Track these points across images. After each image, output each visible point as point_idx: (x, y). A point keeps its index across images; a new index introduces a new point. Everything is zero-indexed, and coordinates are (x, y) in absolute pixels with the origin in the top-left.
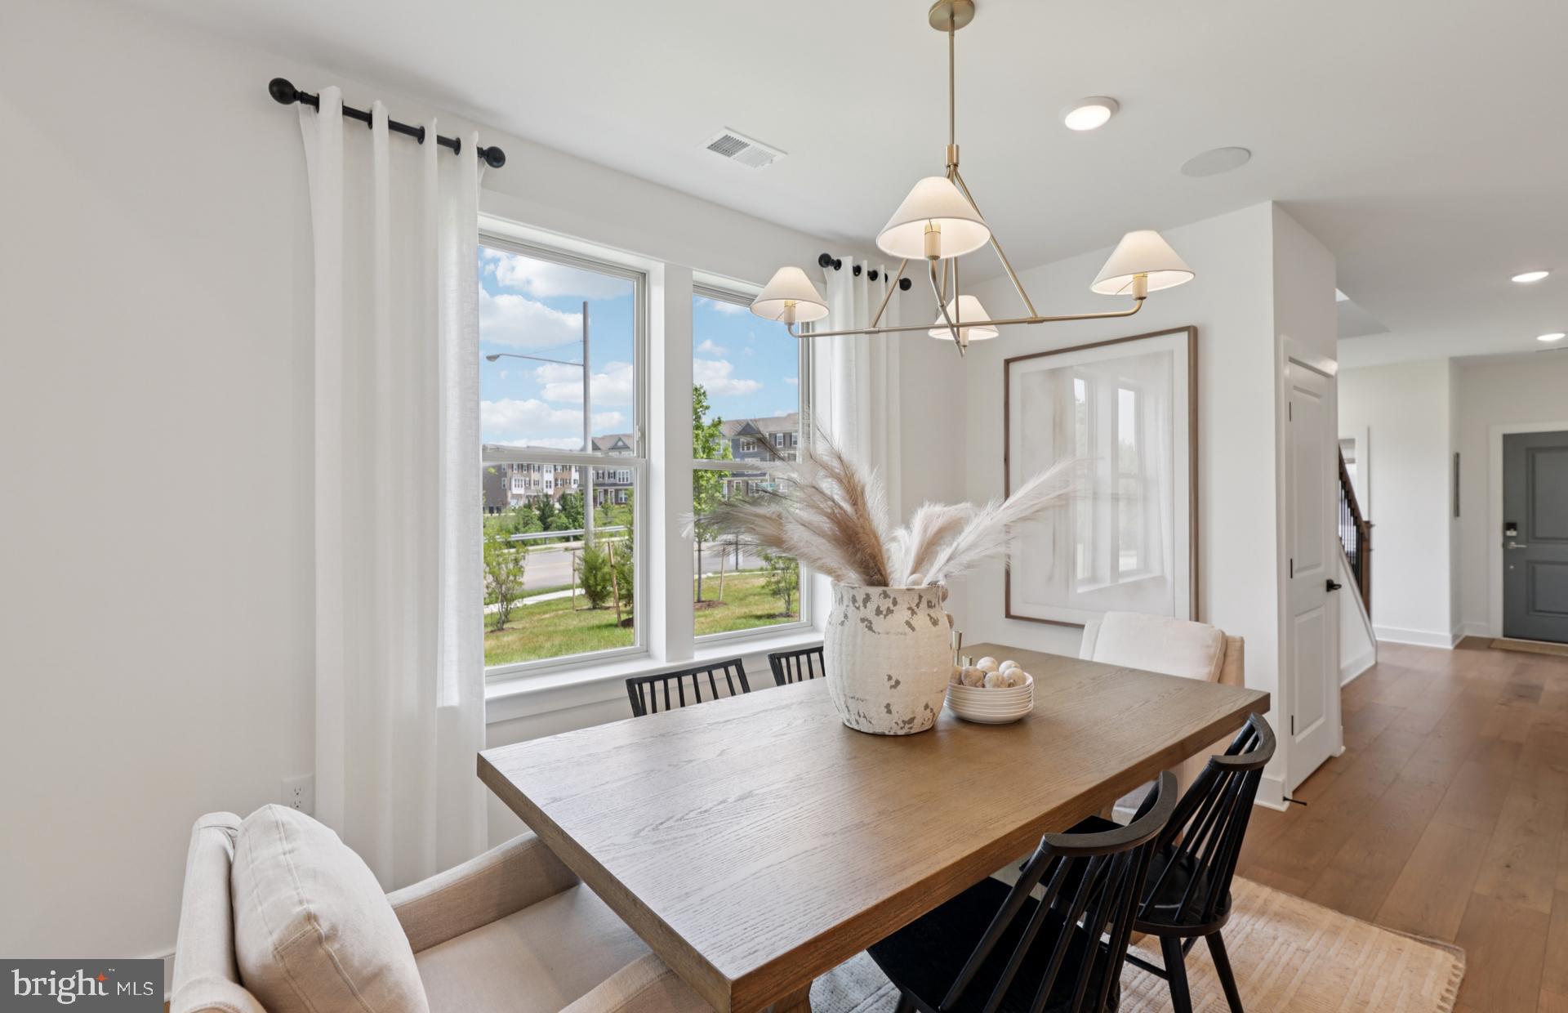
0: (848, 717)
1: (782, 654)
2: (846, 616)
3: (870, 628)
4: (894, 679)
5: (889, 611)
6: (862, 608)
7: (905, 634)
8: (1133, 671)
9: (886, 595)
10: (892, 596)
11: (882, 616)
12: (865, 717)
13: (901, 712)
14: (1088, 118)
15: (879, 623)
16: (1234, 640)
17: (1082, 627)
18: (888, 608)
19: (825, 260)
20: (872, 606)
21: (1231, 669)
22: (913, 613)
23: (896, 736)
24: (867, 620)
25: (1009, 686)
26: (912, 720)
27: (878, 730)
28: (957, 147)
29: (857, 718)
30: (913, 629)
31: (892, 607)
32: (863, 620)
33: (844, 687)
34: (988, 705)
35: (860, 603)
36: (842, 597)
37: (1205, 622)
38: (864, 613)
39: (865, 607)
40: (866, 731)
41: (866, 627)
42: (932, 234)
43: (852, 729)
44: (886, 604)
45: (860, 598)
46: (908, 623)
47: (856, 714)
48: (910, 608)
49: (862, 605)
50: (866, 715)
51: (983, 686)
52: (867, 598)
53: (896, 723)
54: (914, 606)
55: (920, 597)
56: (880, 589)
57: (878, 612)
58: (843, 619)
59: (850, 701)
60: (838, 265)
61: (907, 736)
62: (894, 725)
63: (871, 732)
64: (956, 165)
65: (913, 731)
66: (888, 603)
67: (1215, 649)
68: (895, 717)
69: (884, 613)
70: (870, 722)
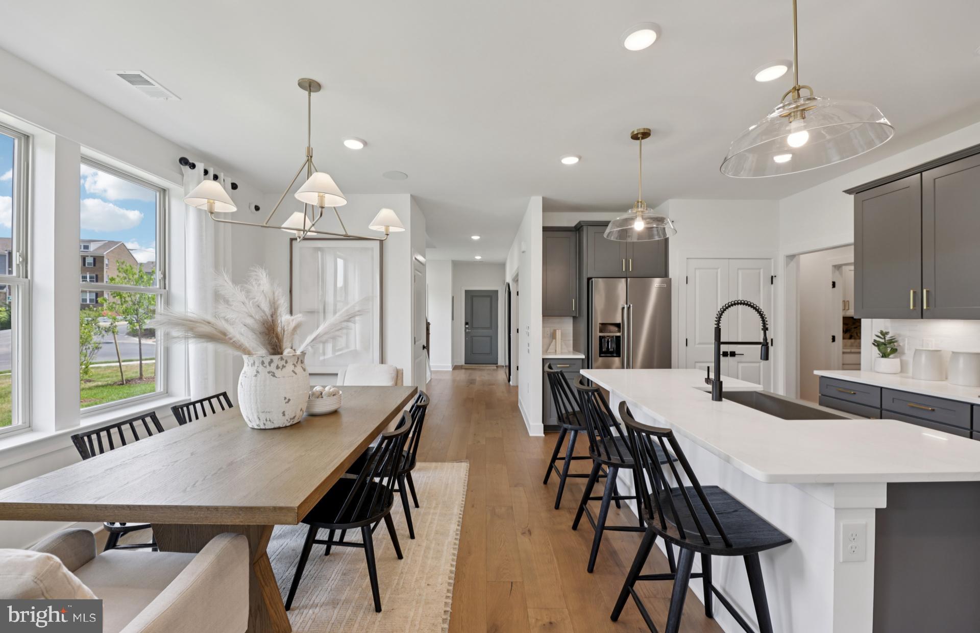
0: (258, 423)
1: (183, 405)
2: (258, 372)
3: (274, 376)
4: (287, 399)
5: (284, 367)
6: (268, 367)
7: (293, 376)
8: (368, 386)
9: (282, 359)
10: (285, 359)
11: (280, 370)
12: (270, 420)
13: (289, 414)
14: (354, 145)
15: (278, 373)
16: (400, 370)
17: (337, 374)
18: (283, 365)
19: (184, 161)
20: (274, 365)
21: (399, 382)
22: (295, 366)
23: (286, 427)
24: (272, 372)
25: (333, 396)
26: (294, 417)
27: (277, 426)
28: (312, 149)
29: (265, 422)
30: (296, 374)
31: (285, 365)
32: (269, 372)
33: (258, 408)
34: (322, 406)
35: (267, 364)
36: (254, 362)
37: (385, 364)
38: (269, 369)
39: (270, 366)
40: (269, 427)
41: (272, 375)
42: (321, 199)
43: (261, 429)
44: (281, 363)
45: (267, 360)
46: (293, 371)
47: (265, 420)
48: (294, 364)
49: (268, 365)
50: (271, 420)
51: (322, 397)
52: (271, 361)
53: (287, 420)
54: (295, 363)
55: (298, 358)
56: (279, 356)
57: (278, 367)
58: (256, 373)
59: (261, 414)
60: (193, 166)
61: (291, 426)
62: (286, 421)
63: (272, 427)
64: (311, 157)
65: (294, 423)
66: (283, 363)
67: (394, 375)
68: (287, 417)
69: (281, 367)
70: (273, 423)
